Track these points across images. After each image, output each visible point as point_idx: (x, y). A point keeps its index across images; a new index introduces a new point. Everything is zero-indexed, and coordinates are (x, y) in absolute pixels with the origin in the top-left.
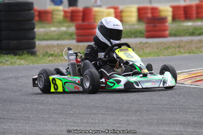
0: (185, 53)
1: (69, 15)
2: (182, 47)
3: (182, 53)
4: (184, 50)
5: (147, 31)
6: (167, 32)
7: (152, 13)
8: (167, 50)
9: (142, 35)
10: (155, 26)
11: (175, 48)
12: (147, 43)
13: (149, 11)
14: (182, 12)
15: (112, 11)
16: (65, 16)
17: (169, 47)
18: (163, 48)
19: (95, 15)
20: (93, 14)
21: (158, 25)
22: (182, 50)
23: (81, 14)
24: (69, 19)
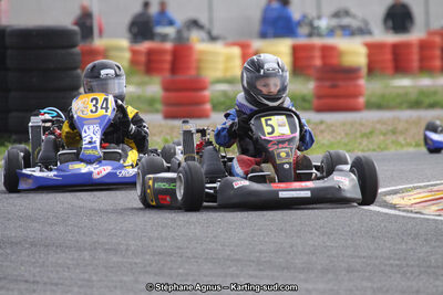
0: (409, 145)
1: (143, 58)
2: (402, 133)
3: (402, 146)
4: (405, 139)
5: (319, 97)
6: (362, 100)
7: (324, 57)
8: (368, 138)
9: (307, 105)
10: (334, 87)
11: (385, 134)
12: (322, 122)
13: (317, 54)
14: (388, 56)
15: (236, 51)
16: (134, 62)
17: (371, 133)
18: (358, 134)
19: (199, 61)
20: (195, 57)
21: (341, 83)
22: (401, 139)
23: (168, 58)
24: (143, 68)
